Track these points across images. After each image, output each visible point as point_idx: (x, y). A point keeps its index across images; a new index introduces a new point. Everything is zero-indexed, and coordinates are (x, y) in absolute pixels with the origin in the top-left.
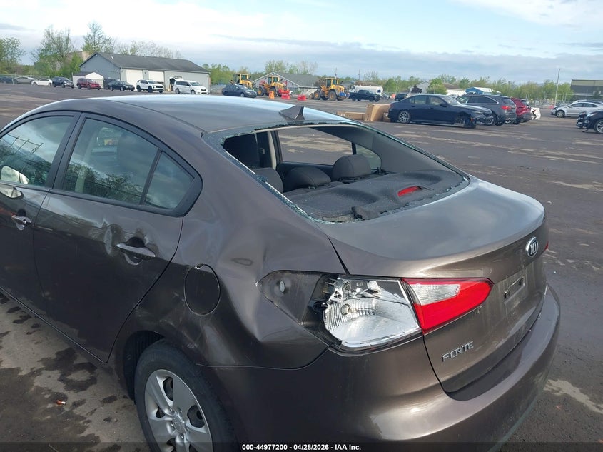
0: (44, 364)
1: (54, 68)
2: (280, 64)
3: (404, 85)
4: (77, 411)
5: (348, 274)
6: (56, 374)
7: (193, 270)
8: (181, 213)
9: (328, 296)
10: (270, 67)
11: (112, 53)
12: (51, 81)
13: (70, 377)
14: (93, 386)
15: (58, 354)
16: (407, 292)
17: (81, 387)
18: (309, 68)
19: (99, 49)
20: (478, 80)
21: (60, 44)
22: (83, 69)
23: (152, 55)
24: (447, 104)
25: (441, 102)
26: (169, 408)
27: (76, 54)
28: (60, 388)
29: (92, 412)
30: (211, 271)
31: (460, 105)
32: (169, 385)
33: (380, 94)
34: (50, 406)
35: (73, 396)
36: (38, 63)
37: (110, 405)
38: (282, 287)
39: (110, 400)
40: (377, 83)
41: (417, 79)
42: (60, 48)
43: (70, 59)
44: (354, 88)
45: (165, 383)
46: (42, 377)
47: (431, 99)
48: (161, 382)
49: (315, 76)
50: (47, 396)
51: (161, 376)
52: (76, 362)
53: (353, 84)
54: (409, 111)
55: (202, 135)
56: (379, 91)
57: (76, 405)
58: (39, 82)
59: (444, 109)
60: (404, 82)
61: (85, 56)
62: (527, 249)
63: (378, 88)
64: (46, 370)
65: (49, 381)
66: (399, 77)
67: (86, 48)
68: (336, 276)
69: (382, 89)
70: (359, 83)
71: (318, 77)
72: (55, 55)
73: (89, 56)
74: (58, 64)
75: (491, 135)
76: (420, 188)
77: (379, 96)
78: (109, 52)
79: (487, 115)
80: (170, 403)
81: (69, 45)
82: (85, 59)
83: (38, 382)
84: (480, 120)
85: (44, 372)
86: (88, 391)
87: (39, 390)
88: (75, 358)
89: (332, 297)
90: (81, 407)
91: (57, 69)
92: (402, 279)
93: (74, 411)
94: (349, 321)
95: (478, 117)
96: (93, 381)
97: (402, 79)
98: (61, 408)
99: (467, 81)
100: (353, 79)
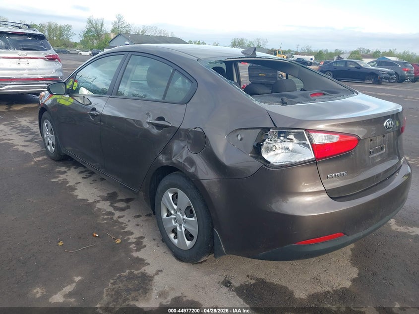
0: (101, 198)
1: (93, 44)
2: (242, 40)
3: (331, 55)
4: (121, 220)
5: (276, 127)
6: (108, 203)
7: (191, 131)
8: (186, 102)
9: (264, 140)
10: (235, 42)
11: (129, 34)
12: (91, 53)
13: (115, 205)
14: (128, 210)
15: (108, 194)
16: (309, 137)
17: (122, 210)
18: (262, 43)
19: (121, 32)
20: (388, 51)
21: (97, 28)
22: (111, 44)
23: (155, 35)
24: (361, 66)
25: (356, 65)
26: (174, 210)
27: (107, 35)
28: (111, 209)
29: (129, 221)
30: (201, 130)
31: (371, 67)
32: (175, 197)
33: (312, 61)
34: (106, 217)
35: (117, 214)
36: (82, 41)
37: (138, 219)
38: (239, 137)
39: (138, 216)
40: (310, 53)
41: (340, 51)
42: (97, 31)
43: (103, 38)
44: (293, 57)
45: (172, 197)
46: (100, 204)
47: (349, 63)
48: (170, 195)
49: (266, 49)
50: (104, 212)
51: (171, 192)
52: (118, 198)
53: (293, 54)
54: (332, 72)
55: (198, 60)
56: (312, 59)
57: (119, 217)
58: (83, 53)
59: (358, 70)
60: (331, 53)
61: (112, 36)
62: (385, 125)
63: (311, 57)
64: (102, 200)
65: (105, 206)
66: (327, 50)
67: (113, 31)
68: (269, 129)
69: (314, 58)
70: (297, 53)
71: (268, 49)
72: (93, 36)
73: (115, 36)
74: (95, 41)
75: (393, 88)
76: (325, 94)
77: (311, 63)
78: (127, 33)
79: (391, 74)
80: (175, 207)
81: (103, 28)
82: (112, 38)
83: (98, 206)
84: (385, 78)
85: (101, 201)
86: (125, 212)
87: (99, 210)
88: (118, 196)
89: (267, 141)
90: (122, 219)
91: (95, 45)
92: (306, 130)
93: (119, 220)
94: (276, 155)
95: (384, 76)
96: (128, 207)
97: (329, 51)
98: (112, 219)
99: (379, 52)
100: (293, 51)
